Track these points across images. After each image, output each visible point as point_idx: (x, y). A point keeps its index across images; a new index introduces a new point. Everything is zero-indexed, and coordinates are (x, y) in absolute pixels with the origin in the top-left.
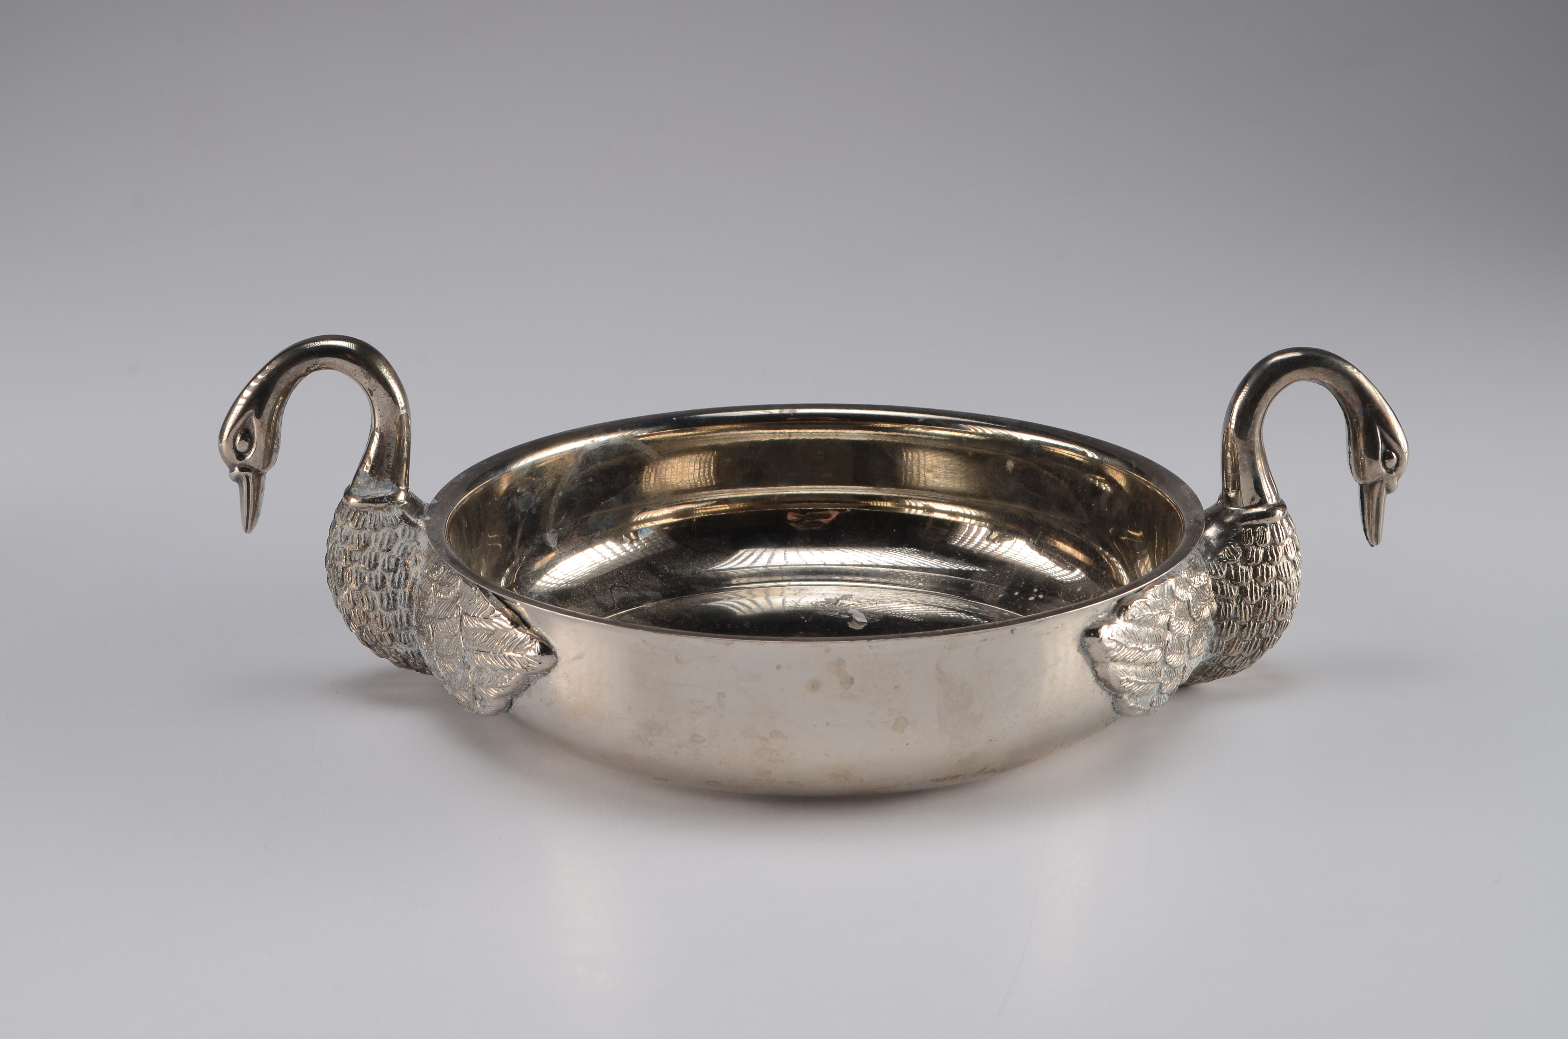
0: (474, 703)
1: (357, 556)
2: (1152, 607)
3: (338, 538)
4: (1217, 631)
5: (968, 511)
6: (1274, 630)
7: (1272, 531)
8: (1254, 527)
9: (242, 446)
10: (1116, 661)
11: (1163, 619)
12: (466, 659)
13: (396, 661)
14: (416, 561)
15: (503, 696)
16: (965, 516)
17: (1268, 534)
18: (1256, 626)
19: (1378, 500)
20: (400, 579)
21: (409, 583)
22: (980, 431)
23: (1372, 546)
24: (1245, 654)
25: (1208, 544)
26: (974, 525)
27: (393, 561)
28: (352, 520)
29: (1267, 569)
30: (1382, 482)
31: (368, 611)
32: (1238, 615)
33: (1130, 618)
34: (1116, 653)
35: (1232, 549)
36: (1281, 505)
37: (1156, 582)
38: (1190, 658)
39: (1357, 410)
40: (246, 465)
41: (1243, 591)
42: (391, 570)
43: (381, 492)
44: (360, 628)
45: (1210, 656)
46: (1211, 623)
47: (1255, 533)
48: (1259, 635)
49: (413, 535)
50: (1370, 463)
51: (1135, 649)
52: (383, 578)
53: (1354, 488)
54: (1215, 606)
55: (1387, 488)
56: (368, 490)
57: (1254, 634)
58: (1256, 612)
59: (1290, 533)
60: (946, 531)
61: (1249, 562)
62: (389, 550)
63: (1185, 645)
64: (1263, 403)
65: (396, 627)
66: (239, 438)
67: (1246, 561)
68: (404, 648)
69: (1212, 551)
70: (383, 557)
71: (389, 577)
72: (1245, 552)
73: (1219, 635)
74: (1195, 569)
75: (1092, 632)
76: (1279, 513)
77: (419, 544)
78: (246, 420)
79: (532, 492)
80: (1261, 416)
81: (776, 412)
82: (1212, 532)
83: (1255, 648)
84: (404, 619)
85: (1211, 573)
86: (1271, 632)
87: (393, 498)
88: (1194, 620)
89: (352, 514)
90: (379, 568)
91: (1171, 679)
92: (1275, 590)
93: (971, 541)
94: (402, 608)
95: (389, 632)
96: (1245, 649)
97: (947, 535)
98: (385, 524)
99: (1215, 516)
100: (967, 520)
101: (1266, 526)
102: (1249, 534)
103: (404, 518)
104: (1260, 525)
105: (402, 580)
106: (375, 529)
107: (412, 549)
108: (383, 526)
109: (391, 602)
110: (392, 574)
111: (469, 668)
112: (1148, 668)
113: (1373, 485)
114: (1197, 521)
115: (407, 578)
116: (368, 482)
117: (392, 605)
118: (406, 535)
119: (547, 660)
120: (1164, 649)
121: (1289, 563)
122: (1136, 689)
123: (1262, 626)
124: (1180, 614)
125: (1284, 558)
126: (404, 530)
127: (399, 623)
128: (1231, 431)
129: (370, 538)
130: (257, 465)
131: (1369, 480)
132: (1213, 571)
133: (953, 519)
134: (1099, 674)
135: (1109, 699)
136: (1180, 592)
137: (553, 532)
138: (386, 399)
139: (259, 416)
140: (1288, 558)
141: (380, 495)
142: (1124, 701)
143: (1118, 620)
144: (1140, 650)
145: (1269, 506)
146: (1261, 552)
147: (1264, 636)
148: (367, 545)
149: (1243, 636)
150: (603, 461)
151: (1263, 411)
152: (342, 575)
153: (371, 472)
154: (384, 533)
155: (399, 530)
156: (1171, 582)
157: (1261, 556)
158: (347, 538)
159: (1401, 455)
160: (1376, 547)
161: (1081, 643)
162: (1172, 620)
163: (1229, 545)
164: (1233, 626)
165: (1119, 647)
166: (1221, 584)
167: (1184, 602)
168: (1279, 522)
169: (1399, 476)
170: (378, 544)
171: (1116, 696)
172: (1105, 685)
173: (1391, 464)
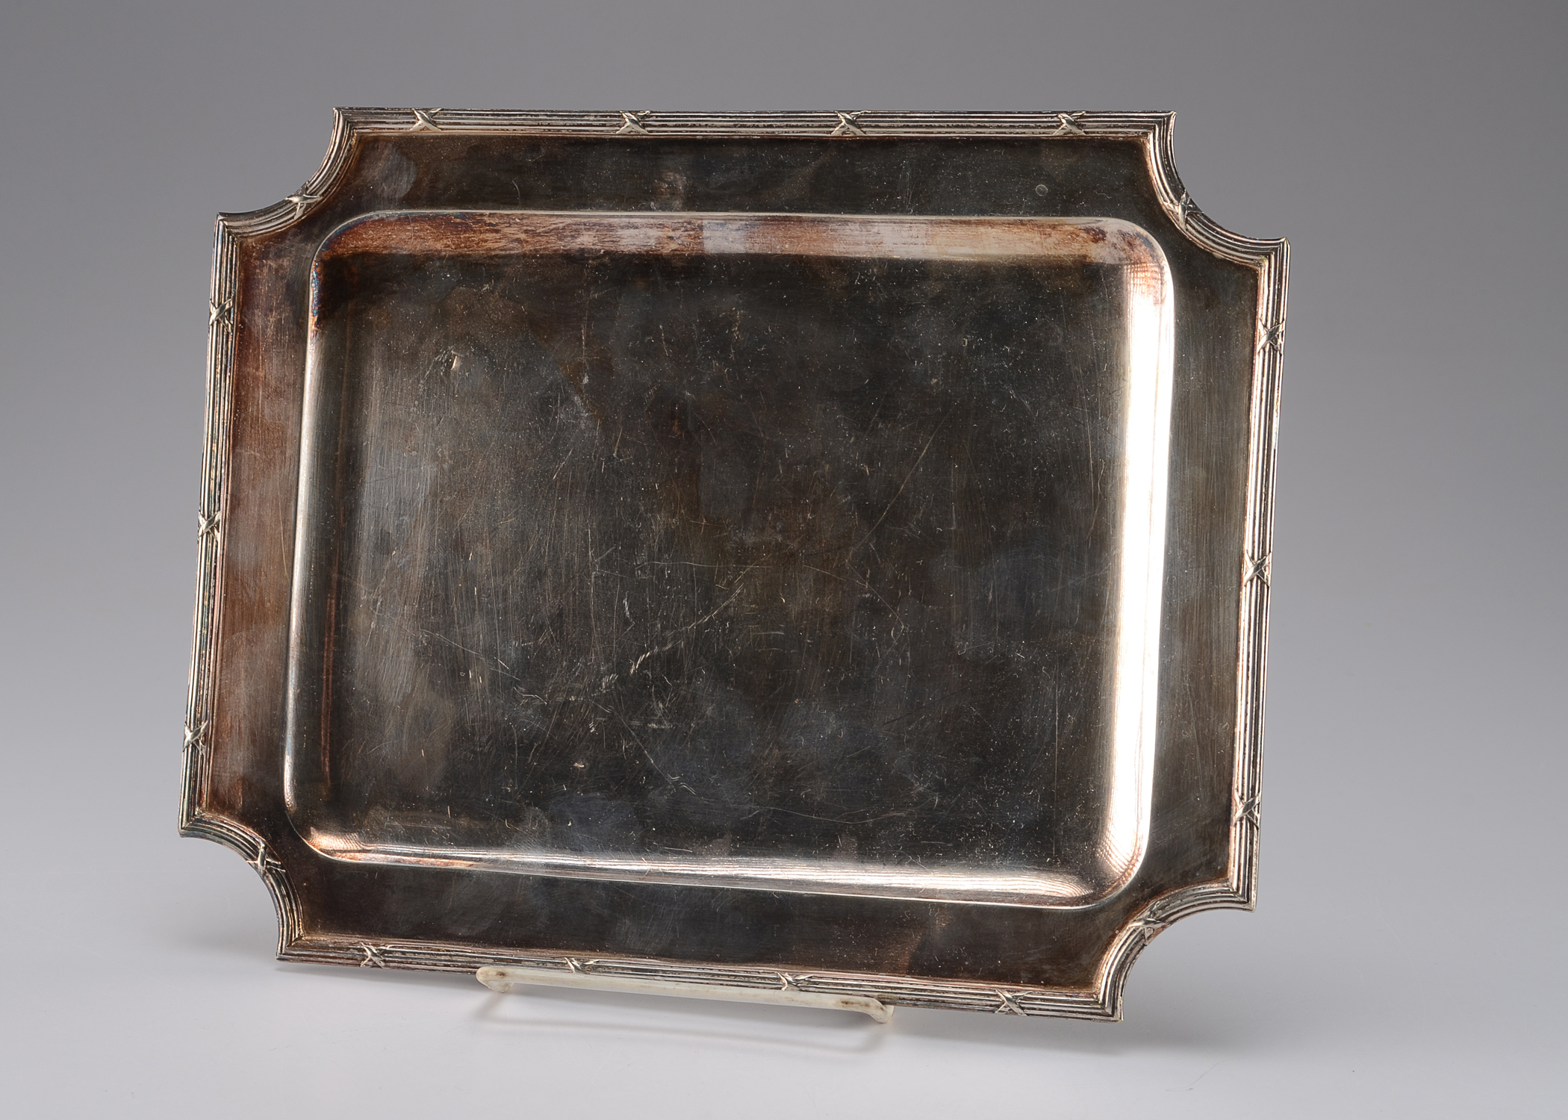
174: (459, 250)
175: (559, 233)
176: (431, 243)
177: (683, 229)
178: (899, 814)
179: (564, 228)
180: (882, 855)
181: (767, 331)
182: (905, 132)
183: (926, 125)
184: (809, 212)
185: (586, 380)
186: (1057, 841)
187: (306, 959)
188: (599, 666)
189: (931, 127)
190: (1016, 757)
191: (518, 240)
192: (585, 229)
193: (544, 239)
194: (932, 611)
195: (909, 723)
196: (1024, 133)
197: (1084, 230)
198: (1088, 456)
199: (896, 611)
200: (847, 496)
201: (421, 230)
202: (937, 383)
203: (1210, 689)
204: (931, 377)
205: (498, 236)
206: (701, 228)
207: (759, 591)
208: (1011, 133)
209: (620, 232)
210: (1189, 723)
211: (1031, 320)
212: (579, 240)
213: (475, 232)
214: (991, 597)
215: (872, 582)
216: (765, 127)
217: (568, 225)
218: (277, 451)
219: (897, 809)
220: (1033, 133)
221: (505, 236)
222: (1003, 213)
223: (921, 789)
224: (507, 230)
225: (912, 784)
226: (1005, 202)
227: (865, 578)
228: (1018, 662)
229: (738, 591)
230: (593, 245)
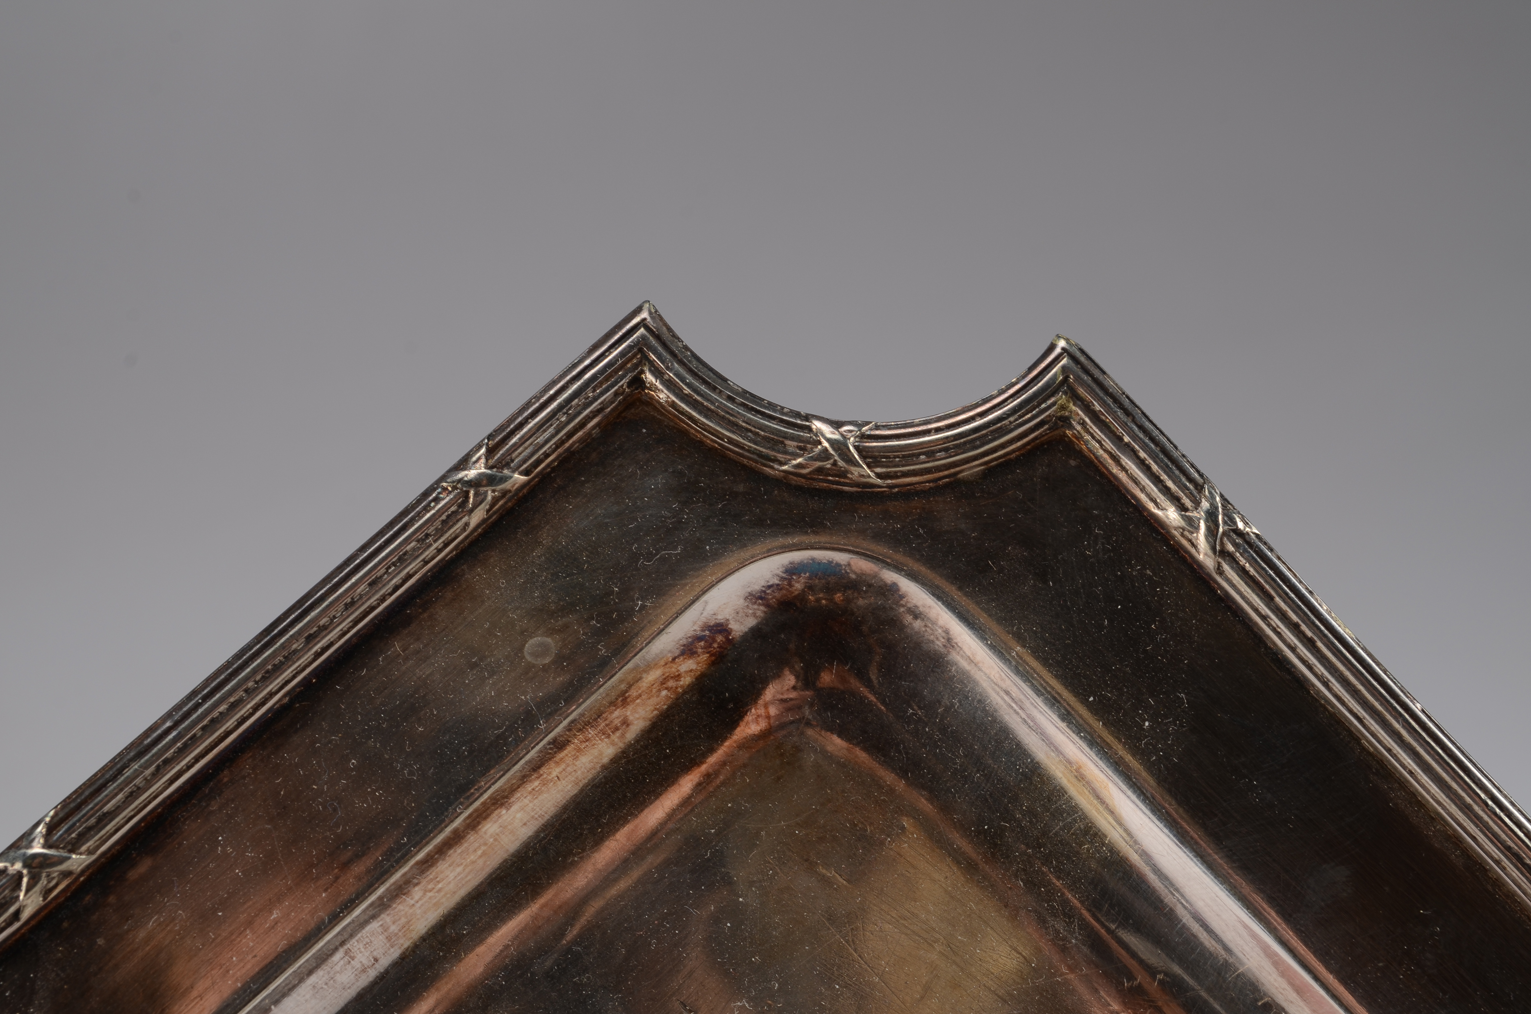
182: (172, 781)
183: (203, 728)
196: (409, 576)
197: (682, 653)
208: (383, 599)
220: (426, 562)
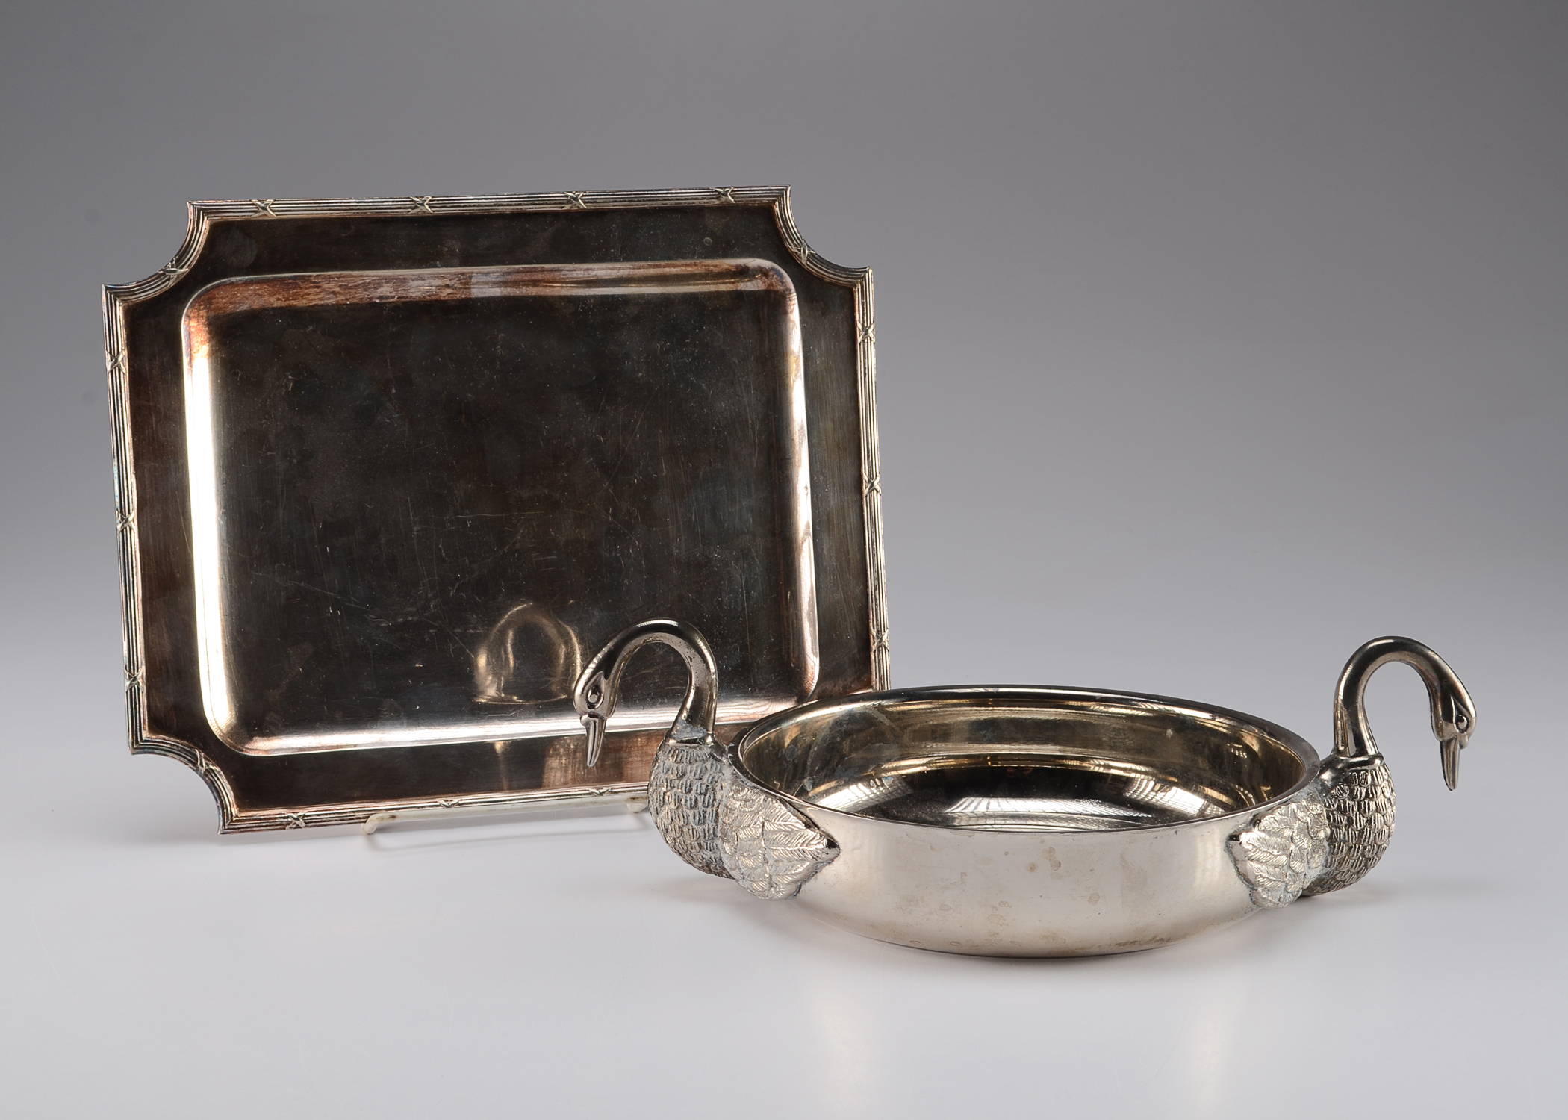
0: (769, 890)
1: (676, 783)
2: (1279, 822)
3: (661, 770)
4: (1330, 850)
5: (1138, 768)
6: (1375, 852)
7: (1372, 775)
8: (1358, 772)
9: (592, 699)
10: (1252, 860)
11: (1288, 833)
12: (766, 856)
13: (701, 865)
14: (722, 787)
15: (795, 882)
16: (1136, 771)
17: (1369, 777)
18: (1361, 848)
19: (1454, 753)
20: (709, 800)
21: (716, 804)
22: (1149, 707)
23: (1451, 790)
24: (1353, 870)
25: (1323, 784)
26: (1144, 779)
27: (704, 787)
28: (672, 756)
29: (1369, 804)
30: (1456, 739)
31: (683, 826)
32: (1347, 838)
33: (1263, 828)
34: (1252, 854)
35: (1341, 788)
36: (1379, 756)
37: (1282, 804)
38: (1309, 868)
39: (1436, 684)
40: (594, 713)
41: (1350, 821)
42: (703, 794)
43: (695, 736)
44: (674, 839)
45: (1325, 870)
46: (1326, 844)
47: (1359, 777)
48: (1363, 855)
49: (719, 768)
50: (1446, 725)
51: (1266, 852)
52: (696, 800)
53: (1436, 745)
54: (1328, 831)
55: (1460, 744)
56: (685, 733)
57: (1359, 854)
58: (1360, 836)
59: (1386, 777)
60: (1121, 786)
61: (1355, 798)
62: (700, 779)
63: (1305, 856)
64: (1364, 678)
65: (705, 837)
66: (590, 692)
67: (1353, 797)
68: (708, 854)
69: (1325, 790)
70: (696, 784)
71: (701, 799)
72: (1352, 791)
73: (1332, 854)
74: (1312, 800)
75: (1234, 837)
76: (1377, 761)
77: (723, 774)
78: (597, 678)
79: (796, 746)
80: (1363, 687)
81: (982, 690)
82: (1327, 776)
83: (1360, 865)
84: (711, 832)
85: (1325, 806)
86: (1373, 853)
87: (703, 740)
88: (1312, 838)
89: (672, 752)
90: (693, 792)
91: (1295, 882)
92: (1375, 820)
93: (1141, 793)
94: (709, 822)
95: (699, 841)
96: (1352, 866)
97: (1123, 789)
98: (698, 759)
99: (1329, 764)
100: (1138, 775)
101: (1367, 771)
102: (1355, 777)
103: (711, 755)
104: (1362, 770)
105: (711, 801)
106: (690, 763)
107: (718, 778)
108: (696, 761)
109: (702, 818)
110: (703, 797)
111: (768, 862)
112: (1276, 869)
113: (1450, 741)
114: (1313, 765)
115: (715, 799)
116: (685, 728)
117: (702, 821)
118: (714, 768)
119: (832, 852)
120: (1289, 856)
121: (1386, 800)
122: (1268, 884)
123: (1365, 848)
124: (1300, 831)
125: (1382, 795)
126: (712, 764)
127: (707, 834)
128: (1340, 702)
129: (686, 770)
130: (602, 713)
131: (1447, 738)
132: (1327, 805)
133: (1127, 775)
134: (1240, 870)
135: (1247, 891)
136: (1300, 814)
137: (810, 779)
138: (702, 665)
139: (606, 678)
140: (1384, 796)
141: (695, 738)
142: (1259, 893)
143: (1254, 830)
144: (1271, 854)
145: (1369, 756)
146: (1364, 791)
147: (1367, 856)
148: (684, 775)
149: (1351, 855)
150: (848, 724)
151: (1364, 683)
152: (664, 798)
153: (687, 720)
154: (697, 767)
155: (708, 765)
156: (1294, 806)
157: (1364, 794)
158: (668, 770)
159: (1470, 719)
160: (1454, 791)
161: (1227, 846)
162: (1294, 834)
163: (1340, 786)
164: (1343, 847)
165: (1254, 849)
166: (1333, 814)
167: (1304, 823)
168: (1377, 768)
169: (1469, 735)
170: (693, 774)
171: (1252, 889)
172: (1245, 879)
173: (1463, 725)
174: (288, 302)
175: (365, 287)
176: (266, 298)
177: (457, 279)
178: (648, 671)
179: (369, 283)
180: (640, 700)
181: (521, 347)
184: (550, 263)
185: (394, 391)
186: (754, 676)
187: (241, 830)
188: (427, 594)
189: (632, 201)
190: (721, 624)
191: (334, 293)
192: (385, 283)
193: (354, 291)
194: (656, 531)
195: (648, 610)
196: (694, 203)
197: (735, 267)
198: (747, 418)
199: (631, 534)
200: (589, 459)
201: (261, 289)
202: (642, 376)
203: (849, 565)
204: (638, 371)
205: (318, 290)
206: (471, 277)
207: (536, 530)
208: (685, 204)
209: (411, 283)
210: (838, 589)
211: (701, 329)
212: (379, 290)
213: (301, 288)
214: (694, 519)
215: (613, 515)
216: (516, 205)
217: (373, 280)
218: (172, 461)
219: (646, 668)
221: (324, 290)
222: (683, 258)
223: (661, 652)
224: (327, 286)
225: (655, 650)
226: (684, 251)
227: (608, 513)
228: (716, 560)
229: (521, 531)
230: (390, 293)
